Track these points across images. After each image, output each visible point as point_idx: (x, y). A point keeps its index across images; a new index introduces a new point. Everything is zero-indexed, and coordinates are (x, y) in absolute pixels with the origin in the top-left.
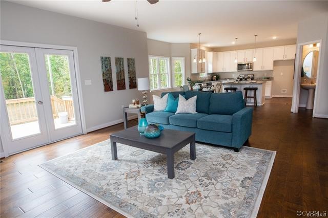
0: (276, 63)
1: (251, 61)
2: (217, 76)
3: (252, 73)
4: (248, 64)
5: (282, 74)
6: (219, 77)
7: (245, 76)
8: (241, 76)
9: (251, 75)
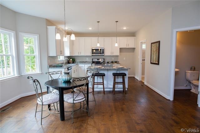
0: (121, 50)
1: (103, 47)
2: (73, 59)
3: (103, 57)
4: (101, 50)
5: (124, 59)
6: (75, 60)
7: (97, 60)
8: (94, 59)
9: (102, 59)
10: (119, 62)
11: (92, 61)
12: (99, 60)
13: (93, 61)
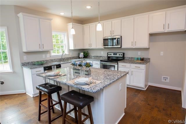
3: (122, 50)
7: (114, 54)
8: (110, 54)
9: (120, 54)
10: (149, 59)
11: (107, 56)
12: (116, 54)
13: (109, 56)
